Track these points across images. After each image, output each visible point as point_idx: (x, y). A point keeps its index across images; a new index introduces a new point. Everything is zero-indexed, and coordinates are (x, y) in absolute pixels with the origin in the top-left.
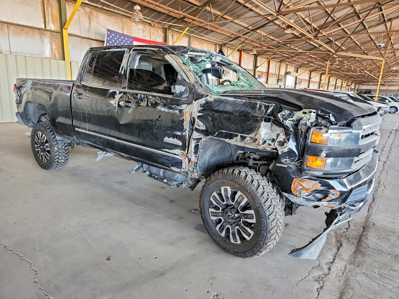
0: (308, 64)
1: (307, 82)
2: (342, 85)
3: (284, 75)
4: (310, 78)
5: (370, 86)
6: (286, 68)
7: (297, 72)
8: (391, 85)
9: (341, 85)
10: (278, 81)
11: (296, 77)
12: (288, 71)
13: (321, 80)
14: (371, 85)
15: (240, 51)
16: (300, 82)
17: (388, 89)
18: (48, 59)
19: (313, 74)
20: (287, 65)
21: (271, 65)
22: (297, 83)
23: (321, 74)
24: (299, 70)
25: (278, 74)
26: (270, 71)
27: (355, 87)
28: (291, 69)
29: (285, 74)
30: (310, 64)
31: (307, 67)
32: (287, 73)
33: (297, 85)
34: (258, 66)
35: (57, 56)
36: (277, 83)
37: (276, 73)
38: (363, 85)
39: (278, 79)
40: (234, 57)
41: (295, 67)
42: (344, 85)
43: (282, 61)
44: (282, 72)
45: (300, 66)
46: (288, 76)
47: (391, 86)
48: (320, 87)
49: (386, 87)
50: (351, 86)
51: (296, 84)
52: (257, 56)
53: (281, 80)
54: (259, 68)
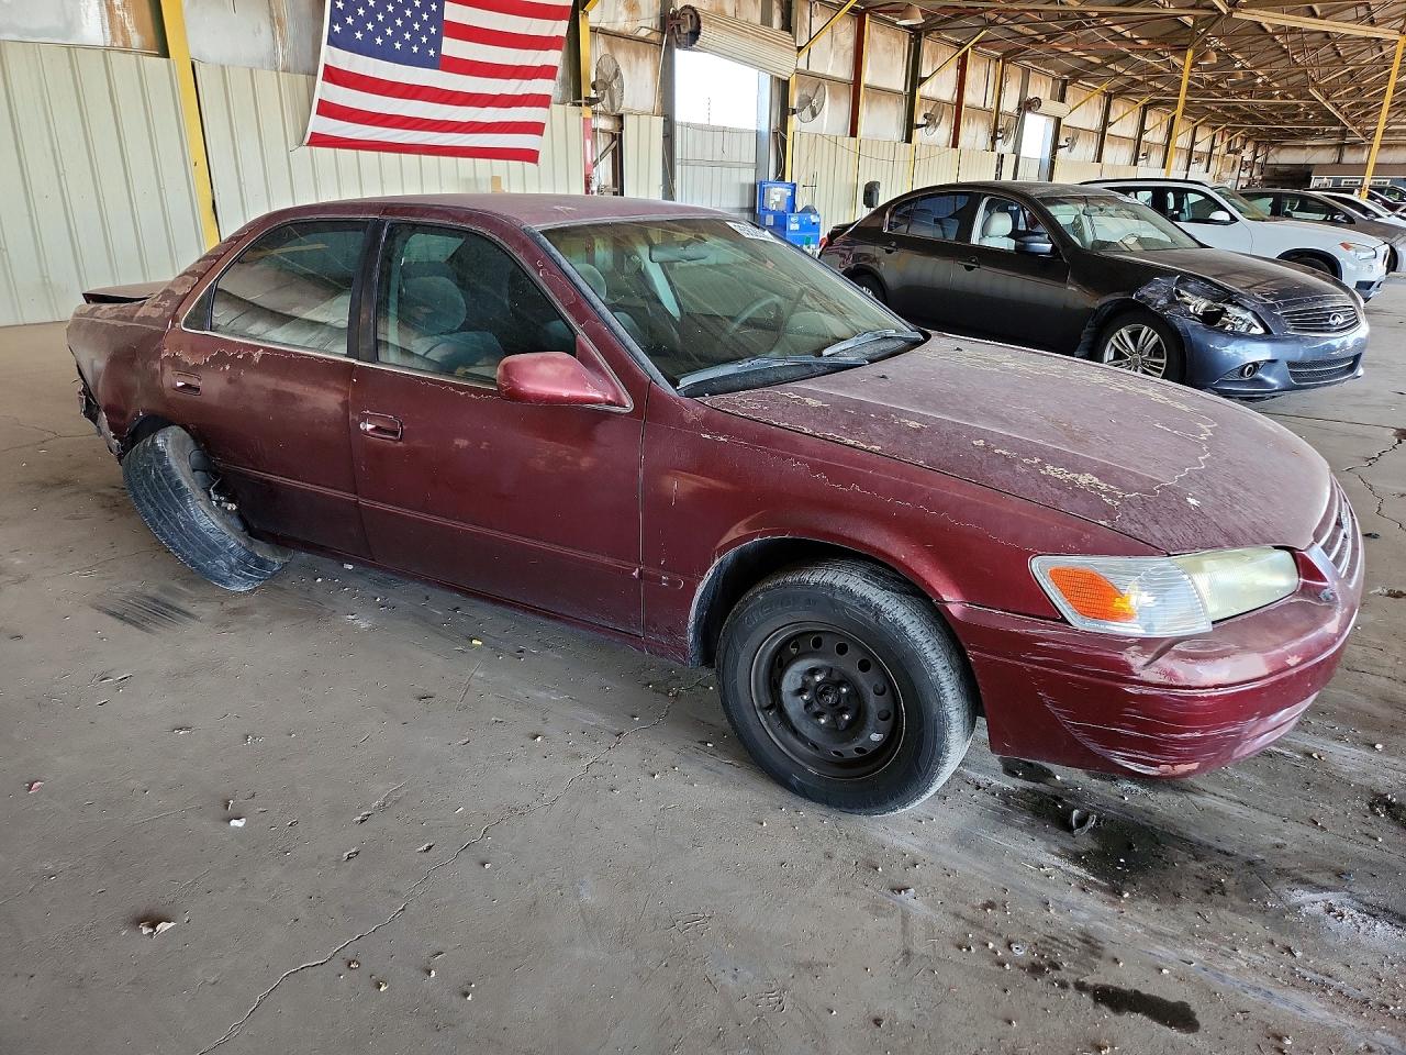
0: (1103, 66)
1: (1095, 139)
2: (1213, 147)
3: (1016, 112)
4: (1106, 123)
6: (1024, 87)
7: (1062, 99)
10: (994, 139)
11: (1058, 120)
12: (1031, 95)
13: (1142, 131)
14: (1313, 147)
15: (858, 16)
16: (1072, 143)
18: (99, 54)
19: (1119, 108)
20: (1026, 72)
21: (971, 74)
22: (1062, 142)
23: (1145, 108)
24: (1070, 89)
25: (994, 107)
26: (968, 98)
27: (1256, 157)
28: (1040, 89)
29: (1019, 109)
30: (1111, 66)
31: (1099, 80)
32: (1027, 105)
33: (1060, 151)
34: (924, 74)
35: (136, 40)
36: (989, 147)
37: (988, 107)
39: (996, 130)
40: (836, 39)
41: (1054, 79)
42: (1221, 148)
43: (1009, 56)
44: (1010, 104)
45: (1076, 76)
46: (1029, 116)
48: (1141, 157)
50: (1244, 153)
51: (1055, 147)
52: (919, 37)
53: (1006, 131)
54: (927, 84)
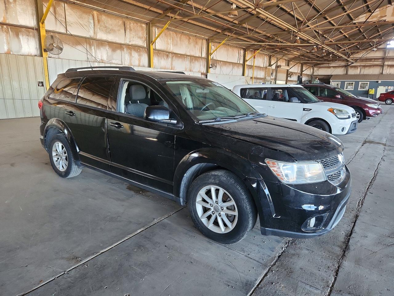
5: (332, 68)
8: (367, 66)
9: (242, 62)
17: (362, 73)
38: (320, 67)
47: (367, 68)
49: (359, 69)
